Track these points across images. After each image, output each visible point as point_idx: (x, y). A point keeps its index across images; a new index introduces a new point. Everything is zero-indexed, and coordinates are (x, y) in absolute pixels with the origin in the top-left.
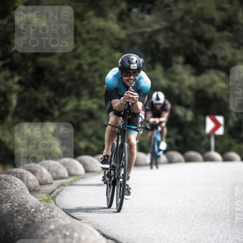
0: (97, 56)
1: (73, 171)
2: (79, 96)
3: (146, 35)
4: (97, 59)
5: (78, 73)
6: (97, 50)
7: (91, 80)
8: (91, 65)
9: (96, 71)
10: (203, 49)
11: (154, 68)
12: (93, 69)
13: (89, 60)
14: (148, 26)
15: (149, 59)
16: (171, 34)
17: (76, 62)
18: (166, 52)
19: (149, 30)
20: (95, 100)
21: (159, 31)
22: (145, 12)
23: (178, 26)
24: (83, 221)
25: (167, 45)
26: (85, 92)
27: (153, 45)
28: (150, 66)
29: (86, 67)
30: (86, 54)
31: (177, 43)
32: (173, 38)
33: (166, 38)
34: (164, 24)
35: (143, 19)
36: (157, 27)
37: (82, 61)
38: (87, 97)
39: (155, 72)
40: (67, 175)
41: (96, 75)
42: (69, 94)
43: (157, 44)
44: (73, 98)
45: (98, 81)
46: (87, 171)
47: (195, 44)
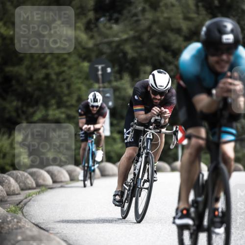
0: (65, 65)
1: (41, 181)
2: (46, 106)
3: (114, 45)
4: (65, 68)
5: (45, 82)
6: (65, 60)
7: (58, 90)
8: (59, 74)
9: (64, 80)
10: (170, 58)
11: (121, 78)
12: (61, 78)
13: (57, 69)
14: (116, 35)
15: (116, 68)
16: (139, 43)
17: (44, 71)
18: (134, 62)
19: (117, 39)
20: (63, 110)
21: (126, 40)
22: (113, 21)
23: (145, 36)
24: (51, 232)
25: (135, 55)
26: (53, 102)
27: (121, 55)
28: (118, 76)
29: (54, 77)
30: (54, 64)
31: (145, 52)
32: (141, 47)
33: (133, 48)
34: (132, 33)
35: (111, 28)
36: (125, 36)
37: (50, 71)
38: (54, 107)
39: (123, 81)
40: (34, 185)
41: (64, 84)
42: (37, 103)
43: (125, 54)
44: (41, 107)
45: (66, 91)
46: (54, 182)
47: (163, 53)
